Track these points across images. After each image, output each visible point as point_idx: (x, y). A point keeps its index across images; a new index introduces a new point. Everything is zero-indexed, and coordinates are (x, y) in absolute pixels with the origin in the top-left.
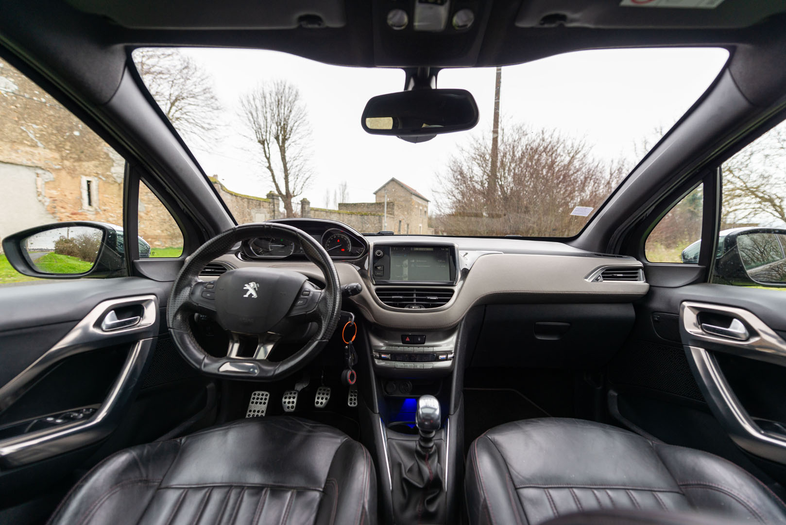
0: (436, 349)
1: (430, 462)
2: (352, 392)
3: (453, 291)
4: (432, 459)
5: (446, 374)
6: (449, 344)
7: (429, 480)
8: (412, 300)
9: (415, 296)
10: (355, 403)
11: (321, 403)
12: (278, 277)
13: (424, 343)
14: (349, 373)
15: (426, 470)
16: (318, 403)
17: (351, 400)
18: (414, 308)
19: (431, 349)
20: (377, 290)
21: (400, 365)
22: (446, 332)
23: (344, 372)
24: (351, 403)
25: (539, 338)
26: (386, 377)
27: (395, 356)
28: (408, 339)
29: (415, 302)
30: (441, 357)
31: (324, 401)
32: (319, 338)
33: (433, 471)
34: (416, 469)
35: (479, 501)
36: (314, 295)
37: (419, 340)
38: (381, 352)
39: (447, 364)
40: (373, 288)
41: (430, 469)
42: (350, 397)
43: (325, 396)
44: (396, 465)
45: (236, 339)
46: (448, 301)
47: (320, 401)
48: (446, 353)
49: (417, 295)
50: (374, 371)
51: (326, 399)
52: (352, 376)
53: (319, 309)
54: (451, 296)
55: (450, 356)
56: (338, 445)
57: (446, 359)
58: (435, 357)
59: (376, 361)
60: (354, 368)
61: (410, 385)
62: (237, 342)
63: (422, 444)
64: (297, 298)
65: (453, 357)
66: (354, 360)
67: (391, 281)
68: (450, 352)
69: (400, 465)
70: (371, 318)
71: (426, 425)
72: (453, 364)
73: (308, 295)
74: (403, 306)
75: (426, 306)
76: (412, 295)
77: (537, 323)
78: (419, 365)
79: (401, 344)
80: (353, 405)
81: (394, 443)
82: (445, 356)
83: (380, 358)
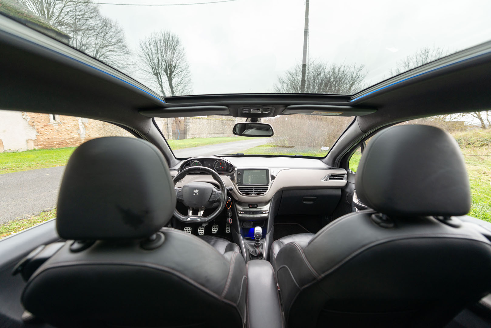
0: (262, 209)
1: (259, 248)
2: (227, 227)
3: (268, 188)
4: (260, 247)
5: (266, 219)
6: (267, 207)
7: (258, 254)
8: (252, 192)
9: (253, 190)
10: (229, 231)
11: (215, 231)
12: (205, 187)
13: (257, 207)
14: (229, 219)
15: (257, 251)
16: (213, 231)
17: (227, 230)
18: (253, 195)
19: (260, 210)
20: (239, 188)
21: (248, 216)
22: (266, 203)
23: (228, 219)
24: (227, 231)
25: (305, 203)
26: (242, 220)
27: (246, 213)
28: (251, 206)
29: (253, 192)
30: (264, 212)
31: (216, 231)
32: (220, 208)
33: (260, 251)
34: (254, 251)
35: (273, 257)
36: (217, 193)
37: (255, 206)
38: (241, 211)
39: (266, 215)
40: (237, 187)
41: (259, 250)
42: (226, 229)
43: (216, 229)
44: (247, 250)
45: (191, 209)
46: (266, 191)
47: (214, 230)
48: (266, 211)
49: (254, 189)
50: (239, 219)
51: (217, 230)
52: (230, 220)
53: (219, 198)
54: (267, 189)
55: (267, 212)
56: (227, 245)
57: (266, 213)
58: (261, 213)
59: (239, 215)
60: (231, 217)
61: (252, 223)
62: (191, 210)
63: (256, 242)
64: (211, 195)
65: (268, 212)
66: (231, 215)
67: (244, 184)
68: (267, 210)
69: (249, 250)
70: (237, 199)
71: (258, 236)
72: (268, 215)
73: (215, 193)
74: (249, 194)
75: (258, 194)
76: (252, 189)
77: (304, 197)
78: (255, 216)
79: (249, 208)
80: (228, 232)
81: (246, 243)
82: (265, 212)
83: (240, 213)
